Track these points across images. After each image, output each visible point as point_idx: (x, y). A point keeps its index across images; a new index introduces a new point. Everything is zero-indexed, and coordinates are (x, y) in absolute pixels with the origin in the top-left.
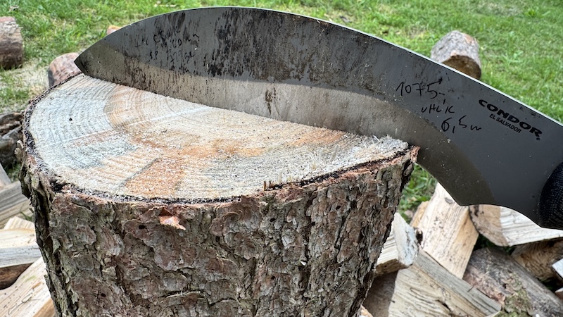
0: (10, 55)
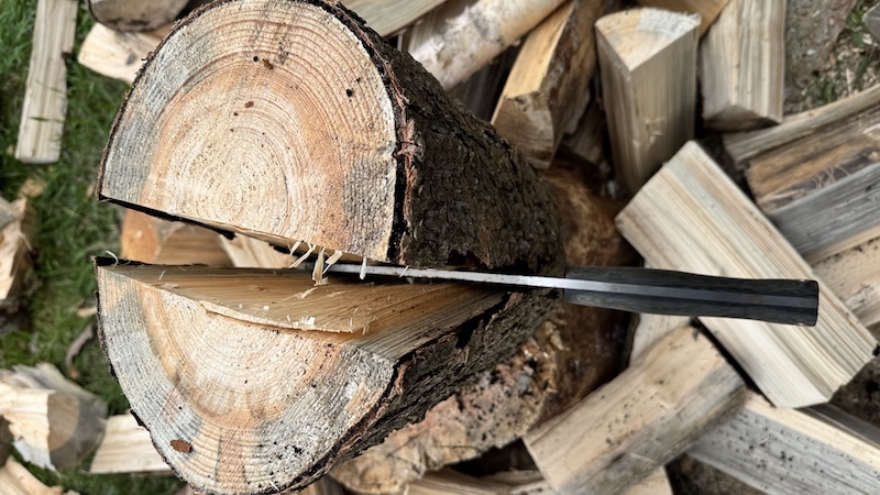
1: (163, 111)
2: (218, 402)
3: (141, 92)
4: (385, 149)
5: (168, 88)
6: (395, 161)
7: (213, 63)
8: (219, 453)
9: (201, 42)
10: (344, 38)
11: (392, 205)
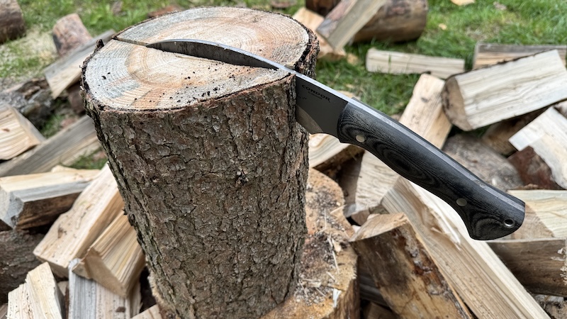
0: (12, 26)
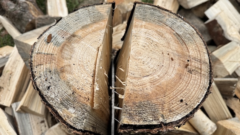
1: (167, 25)
2: (66, 53)
3: (172, 17)
4: (164, 118)
5: (175, 26)
6: (159, 123)
7: (185, 43)
8: (47, 54)
9: (191, 39)
10: (200, 97)
11: (143, 124)
